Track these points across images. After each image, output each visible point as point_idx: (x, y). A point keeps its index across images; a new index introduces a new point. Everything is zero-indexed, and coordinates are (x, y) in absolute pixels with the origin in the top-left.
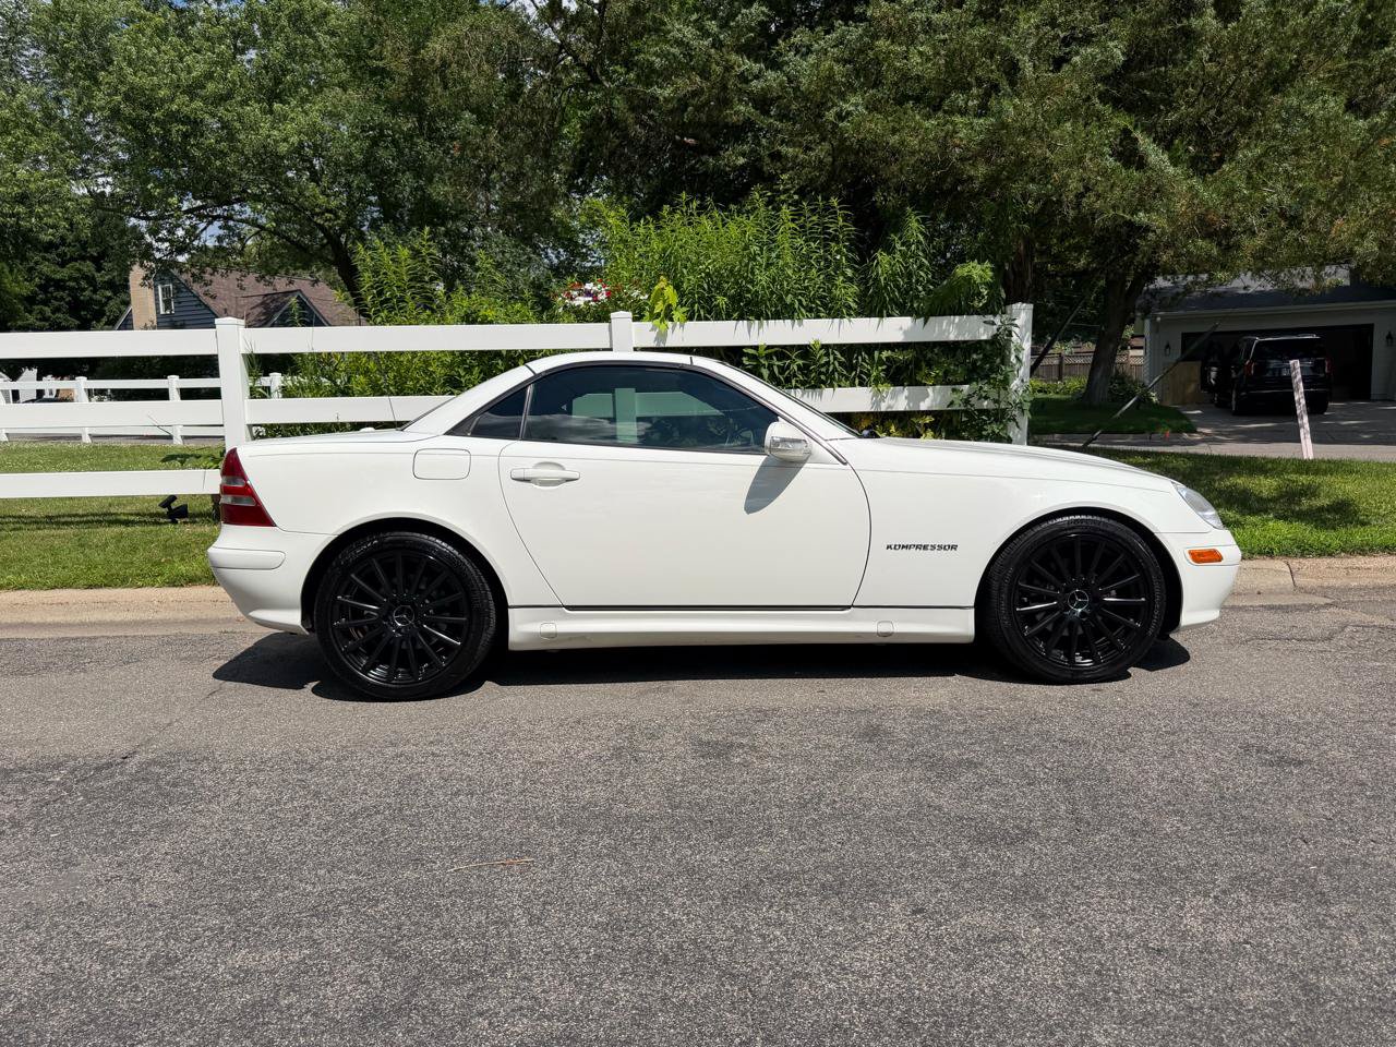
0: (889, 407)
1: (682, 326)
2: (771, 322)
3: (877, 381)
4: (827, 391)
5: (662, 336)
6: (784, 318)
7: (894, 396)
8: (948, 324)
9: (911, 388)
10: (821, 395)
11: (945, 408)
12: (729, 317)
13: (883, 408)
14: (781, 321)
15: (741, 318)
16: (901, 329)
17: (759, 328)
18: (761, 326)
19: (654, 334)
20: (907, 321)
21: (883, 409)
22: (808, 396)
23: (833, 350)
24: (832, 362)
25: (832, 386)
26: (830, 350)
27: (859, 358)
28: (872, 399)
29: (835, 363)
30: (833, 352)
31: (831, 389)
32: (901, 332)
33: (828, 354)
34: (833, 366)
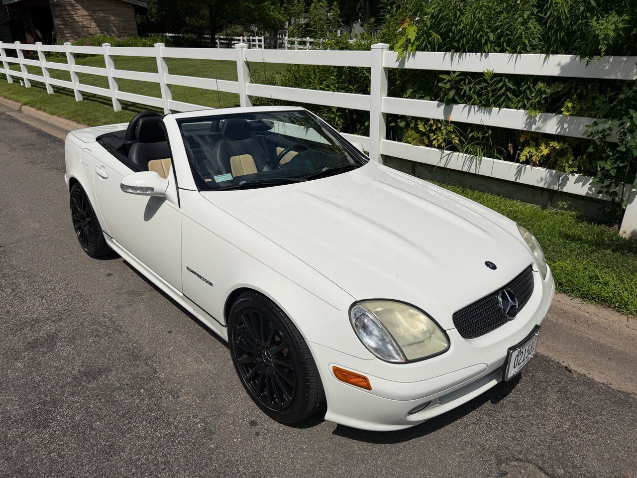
0: (538, 128)
1: (414, 55)
3: (533, 106)
4: (495, 110)
6: (476, 52)
7: (545, 121)
10: (490, 112)
11: (585, 137)
12: (438, 51)
13: (533, 128)
14: (474, 53)
15: (447, 50)
16: (559, 64)
17: (460, 57)
20: (565, 59)
21: (533, 130)
22: (481, 112)
23: (506, 78)
24: (501, 88)
25: (500, 106)
26: (504, 78)
27: (525, 86)
28: (527, 120)
29: (504, 89)
30: (505, 80)
31: (498, 109)
32: (559, 68)
33: (501, 81)
34: (502, 91)
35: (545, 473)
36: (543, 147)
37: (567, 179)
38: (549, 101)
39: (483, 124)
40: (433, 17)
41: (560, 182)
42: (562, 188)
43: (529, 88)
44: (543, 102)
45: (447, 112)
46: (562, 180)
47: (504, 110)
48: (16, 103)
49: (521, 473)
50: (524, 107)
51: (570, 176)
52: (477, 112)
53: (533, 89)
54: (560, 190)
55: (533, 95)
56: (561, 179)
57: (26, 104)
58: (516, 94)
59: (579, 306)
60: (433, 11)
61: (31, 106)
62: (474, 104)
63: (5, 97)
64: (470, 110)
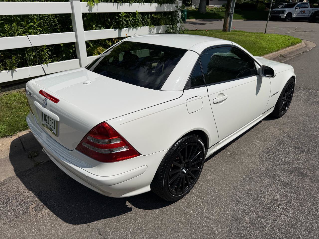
0: (153, 33)
1: (97, 4)
2: (123, 3)
7: (154, 29)
8: (165, 6)
9: (157, 26)
10: (137, 29)
14: (126, 3)
15: (113, 2)
16: (155, 7)
18: (121, 5)
20: (156, 5)
22: (134, 30)
28: (149, 30)
32: (155, 8)
45: (120, 33)
62: (130, 27)
64: (129, 30)
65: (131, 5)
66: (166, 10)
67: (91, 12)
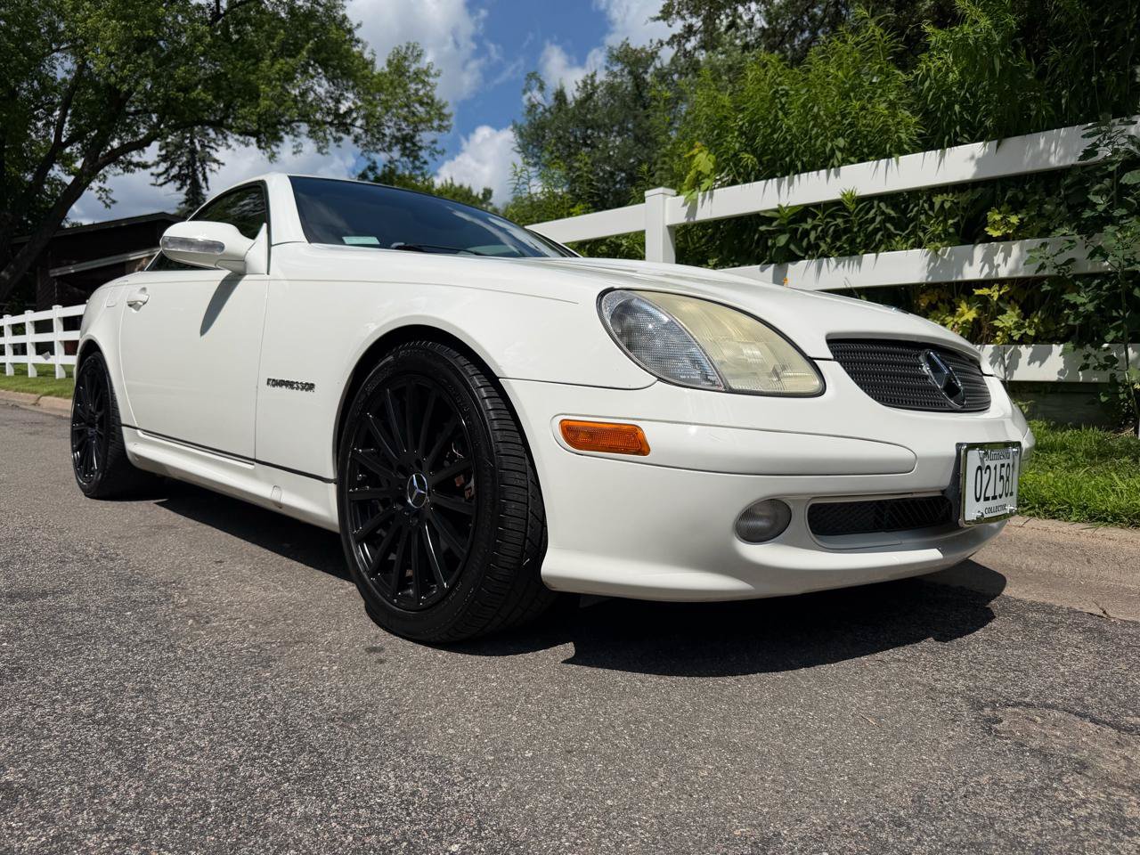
0: (952, 275)
1: (711, 196)
2: (804, 175)
3: (935, 238)
4: (868, 259)
5: (692, 211)
6: (818, 169)
7: (960, 260)
8: (1048, 142)
10: (860, 263)
12: (757, 179)
13: (942, 277)
14: (815, 173)
15: (770, 175)
16: (972, 158)
18: (791, 183)
19: (685, 209)
20: (978, 148)
21: (940, 280)
22: (844, 266)
23: (879, 202)
24: (873, 220)
25: (876, 250)
26: (876, 203)
27: (916, 209)
28: (929, 265)
29: (878, 219)
30: (878, 206)
31: (874, 255)
32: (973, 163)
33: (872, 207)
34: (876, 224)
35: (1093, 721)
36: (963, 307)
37: (1019, 355)
38: (962, 226)
39: (849, 286)
40: (742, 133)
41: (1007, 362)
42: (1012, 374)
43: (922, 211)
44: (951, 230)
46: (1010, 357)
47: (883, 255)
48: (34, 395)
49: (1035, 721)
50: (919, 244)
51: (1023, 349)
52: (837, 266)
53: (931, 213)
54: (1008, 379)
55: (932, 222)
56: (1006, 356)
57: (49, 394)
58: (901, 224)
59: (1089, 531)
60: (740, 123)
61: (57, 396)
62: (827, 256)
63: (17, 390)
64: (819, 268)
65: (837, 174)
66: (1055, 161)
67: (692, 220)
